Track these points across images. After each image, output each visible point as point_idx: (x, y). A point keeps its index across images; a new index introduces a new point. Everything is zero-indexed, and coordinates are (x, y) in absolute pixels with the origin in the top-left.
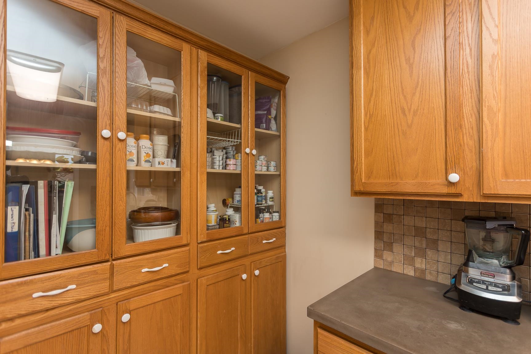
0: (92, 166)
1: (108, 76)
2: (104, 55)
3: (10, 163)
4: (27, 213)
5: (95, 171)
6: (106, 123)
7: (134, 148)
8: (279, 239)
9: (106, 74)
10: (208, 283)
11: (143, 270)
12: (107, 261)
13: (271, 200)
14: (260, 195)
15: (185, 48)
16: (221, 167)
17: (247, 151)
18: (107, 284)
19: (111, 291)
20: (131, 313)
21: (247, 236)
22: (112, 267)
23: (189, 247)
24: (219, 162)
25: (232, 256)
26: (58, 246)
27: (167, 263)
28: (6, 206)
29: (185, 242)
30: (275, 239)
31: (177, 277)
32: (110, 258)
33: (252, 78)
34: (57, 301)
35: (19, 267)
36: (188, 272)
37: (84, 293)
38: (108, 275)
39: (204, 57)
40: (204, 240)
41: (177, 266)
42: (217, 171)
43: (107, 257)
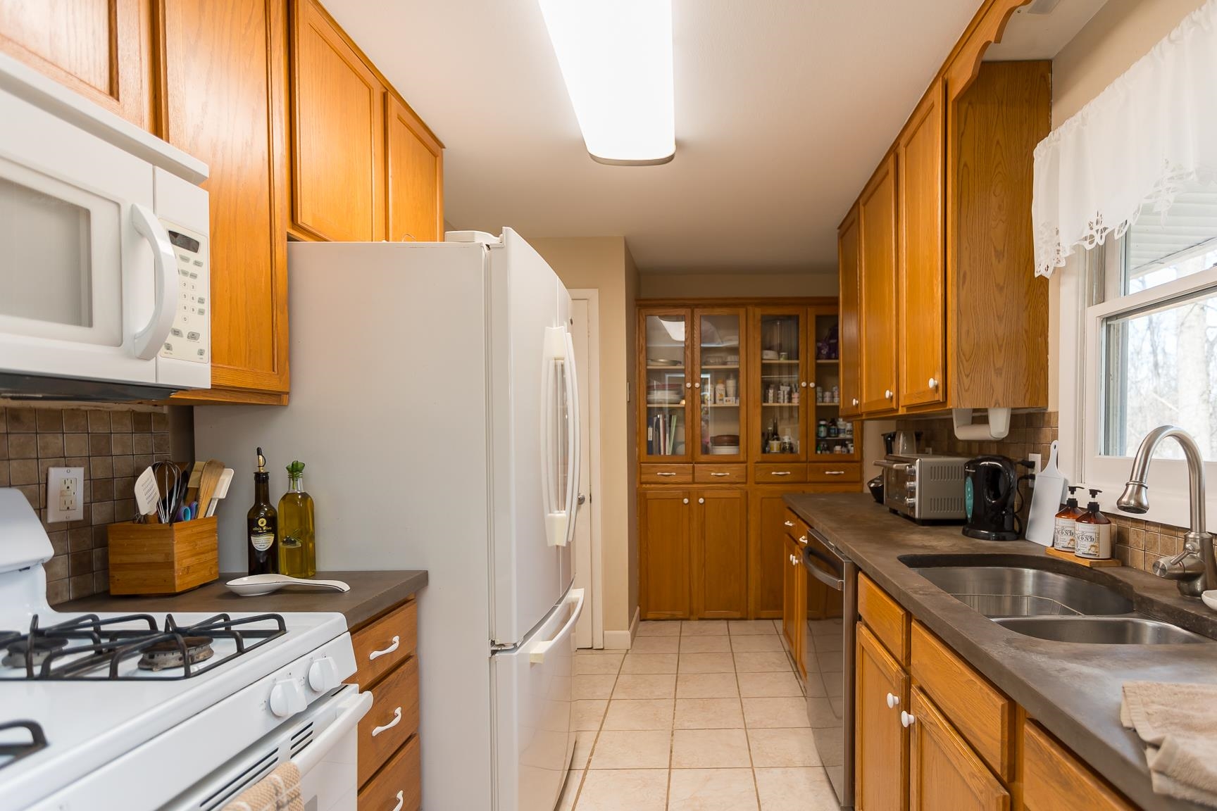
1: (690, 349)
2: (688, 337)
3: (649, 406)
4: (656, 432)
5: (684, 408)
6: (689, 378)
8: (850, 473)
10: (763, 496)
11: (712, 474)
12: (691, 463)
13: (848, 433)
14: (833, 427)
15: (742, 311)
16: (786, 401)
17: (804, 384)
18: (691, 477)
19: (694, 482)
20: (704, 499)
21: (805, 464)
22: (693, 467)
23: (745, 465)
24: (784, 397)
25: (788, 479)
26: (669, 451)
27: (727, 473)
28: (648, 427)
29: (742, 459)
30: (843, 472)
31: (738, 485)
32: (692, 460)
33: (812, 313)
34: (667, 480)
35: (652, 458)
36: (746, 483)
37: (679, 480)
38: (691, 472)
39: (758, 312)
40: (759, 460)
41: (736, 477)
42: (782, 404)
43: (691, 461)
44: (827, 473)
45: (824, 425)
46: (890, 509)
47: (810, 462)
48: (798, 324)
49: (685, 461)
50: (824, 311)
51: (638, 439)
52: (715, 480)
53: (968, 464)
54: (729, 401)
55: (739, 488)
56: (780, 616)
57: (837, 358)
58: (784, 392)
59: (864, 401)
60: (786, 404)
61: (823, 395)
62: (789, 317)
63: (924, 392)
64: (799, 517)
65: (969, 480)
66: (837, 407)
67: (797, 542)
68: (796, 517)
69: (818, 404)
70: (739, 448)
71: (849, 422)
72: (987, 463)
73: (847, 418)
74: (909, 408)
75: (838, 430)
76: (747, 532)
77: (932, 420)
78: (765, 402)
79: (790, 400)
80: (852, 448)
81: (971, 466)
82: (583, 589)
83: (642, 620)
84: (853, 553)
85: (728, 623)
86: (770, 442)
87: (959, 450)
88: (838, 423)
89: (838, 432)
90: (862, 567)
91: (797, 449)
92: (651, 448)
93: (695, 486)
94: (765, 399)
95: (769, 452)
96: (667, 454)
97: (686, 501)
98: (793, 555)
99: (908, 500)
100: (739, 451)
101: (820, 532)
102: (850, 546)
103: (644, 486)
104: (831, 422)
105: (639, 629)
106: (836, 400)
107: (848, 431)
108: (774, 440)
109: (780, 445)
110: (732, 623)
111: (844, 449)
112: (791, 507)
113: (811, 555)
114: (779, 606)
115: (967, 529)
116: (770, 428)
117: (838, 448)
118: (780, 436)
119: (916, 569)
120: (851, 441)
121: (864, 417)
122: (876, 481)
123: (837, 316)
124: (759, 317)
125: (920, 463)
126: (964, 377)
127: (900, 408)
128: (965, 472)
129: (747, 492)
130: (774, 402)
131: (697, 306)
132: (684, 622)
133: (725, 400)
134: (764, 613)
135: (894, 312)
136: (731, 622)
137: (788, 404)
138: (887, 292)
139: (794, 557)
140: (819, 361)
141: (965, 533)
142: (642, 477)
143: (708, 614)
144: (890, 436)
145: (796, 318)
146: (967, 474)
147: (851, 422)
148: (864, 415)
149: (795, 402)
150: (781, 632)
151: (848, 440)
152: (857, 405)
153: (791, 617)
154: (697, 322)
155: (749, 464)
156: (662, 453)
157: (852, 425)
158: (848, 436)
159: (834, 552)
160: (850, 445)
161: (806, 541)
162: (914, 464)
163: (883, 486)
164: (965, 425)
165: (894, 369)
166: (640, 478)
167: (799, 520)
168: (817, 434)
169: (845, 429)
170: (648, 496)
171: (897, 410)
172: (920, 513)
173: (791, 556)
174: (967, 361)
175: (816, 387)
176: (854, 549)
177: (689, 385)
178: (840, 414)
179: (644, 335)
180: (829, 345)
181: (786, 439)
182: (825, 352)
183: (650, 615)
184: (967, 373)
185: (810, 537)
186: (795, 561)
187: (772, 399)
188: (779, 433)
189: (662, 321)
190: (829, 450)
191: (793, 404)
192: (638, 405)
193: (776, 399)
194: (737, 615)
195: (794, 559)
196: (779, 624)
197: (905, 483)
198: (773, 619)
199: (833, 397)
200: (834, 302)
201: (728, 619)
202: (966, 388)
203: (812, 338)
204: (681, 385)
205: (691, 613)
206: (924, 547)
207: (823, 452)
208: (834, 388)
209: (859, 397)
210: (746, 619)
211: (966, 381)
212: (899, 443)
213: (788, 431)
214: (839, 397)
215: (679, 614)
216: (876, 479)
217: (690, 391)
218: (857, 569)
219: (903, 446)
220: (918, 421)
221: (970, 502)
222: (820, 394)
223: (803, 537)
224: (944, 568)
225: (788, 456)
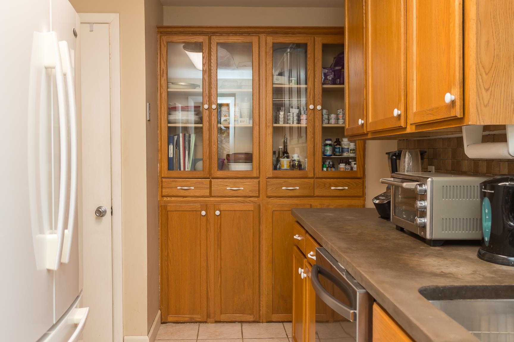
0: (201, 125)
1: (207, 73)
2: (205, 62)
3: (170, 125)
4: (176, 149)
5: (202, 128)
6: (207, 101)
7: (227, 113)
8: (353, 189)
9: (206, 73)
10: (274, 209)
11: (228, 188)
12: (209, 178)
13: (352, 152)
14: (338, 146)
15: (254, 39)
16: (295, 122)
17: (311, 107)
18: (208, 191)
19: (211, 196)
20: (220, 211)
21: (313, 180)
22: (211, 182)
23: (258, 180)
24: (293, 118)
25: (297, 194)
26: (188, 167)
27: (243, 187)
28: (168, 145)
29: (255, 175)
30: (347, 188)
31: (251, 199)
32: (210, 177)
33: (319, 41)
34: (187, 193)
35: (173, 173)
36: (258, 197)
37: (198, 193)
38: (208, 186)
39: (270, 40)
40: (271, 176)
41: (250, 191)
42: (291, 125)
43: (208, 176)
44: (332, 188)
45: (330, 145)
46: (397, 226)
47: (317, 178)
48: (306, 52)
49: (202, 176)
50: (330, 40)
51: (160, 155)
52: (231, 193)
53: (484, 184)
54: (244, 122)
55: (252, 202)
56: (289, 320)
57: (343, 84)
58: (293, 114)
59: (370, 120)
60: (295, 125)
61: (328, 117)
62: (298, 45)
63: (437, 108)
64: (307, 232)
65: (486, 201)
66: (343, 128)
67: (305, 256)
68: (304, 231)
69: (325, 125)
70: (252, 165)
71: (351, 142)
72: (507, 183)
73: (352, 138)
74: (418, 125)
75: (342, 148)
76: (260, 242)
77: (435, 140)
78: (276, 123)
79: (299, 121)
80: (355, 166)
81: (488, 187)
82: (88, 308)
83: (163, 322)
84: (367, 282)
85: (242, 326)
86: (281, 159)
87: (465, 169)
88: (342, 143)
89: (343, 150)
90: (375, 298)
91: (305, 166)
92: (172, 164)
93: (212, 199)
94: (276, 120)
95: (280, 168)
96: (186, 170)
97: (203, 213)
98: (302, 268)
99: (419, 221)
100: (253, 168)
101: (329, 251)
102: (363, 273)
103: (165, 199)
104: (335, 142)
105: (159, 333)
106: (341, 121)
107: (351, 150)
108: (284, 158)
109: (290, 162)
110: (246, 326)
111: (348, 167)
112: (299, 221)
113: (319, 275)
114: (289, 310)
115: (484, 252)
116: (281, 147)
117: (342, 166)
118: (290, 155)
119: (438, 303)
120: (354, 159)
121: (369, 136)
122: (381, 198)
123: (342, 46)
124: (271, 46)
125: (432, 182)
126: (484, 91)
127: (408, 127)
128: (481, 191)
129: (259, 205)
130: (284, 123)
131: (214, 33)
132: (201, 325)
133: (239, 121)
134: (275, 317)
135: (402, 30)
136: (244, 324)
137: (297, 125)
138: (395, 11)
139: (303, 270)
140: (325, 86)
141: (481, 256)
142: (163, 190)
143: (223, 317)
144: (395, 154)
145: (304, 46)
146: (483, 195)
147: (354, 141)
148: (369, 135)
149: (304, 124)
150: (290, 336)
151: (351, 158)
152: (363, 125)
153: (299, 319)
154: (214, 47)
155: (261, 179)
156: (182, 169)
157: (355, 145)
158: (352, 155)
159: (345, 277)
160: (353, 163)
161: (314, 258)
162: (425, 183)
163: (389, 203)
164: (475, 143)
165: (402, 87)
166: (162, 191)
167: (307, 235)
168: (324, 153)
169: (348, 148)
170: (169, 209)
171: (405, 128)
172: (431, 233)
173: (300, 269)
174: (486, 74)
175: (322, 109)
176: (368, 277)
177: (206, 106)
178: (346, 134)
179: (165, 60)
180: (334, 71)
181: (296, 157)
182: (331, 79)
183: (170, 319)
184: (487, 87)
185: (317, 255)
186: (303, 275)
187: (282, 119)
188: (289, 151)
189: (187, 52)
190: (334, 167)
191: (302, 125)
192: (159, 125)
193: (286, 121)
194: (251, 318)
195: (303, 273)
196: (288, 326)
197: (415, 202)
198: (283, 322)
199: (337, 119)
200: (340, 31)
201: (241, 322)
202: (486, 103)
203: (319, 64)
204: (200, 107)
205: (208, 316)
206: (443, 275)
207: (329, 169)
208: (339, 111)
209: (365, 117)
210: (258, 322)
211: (486, 96)
212: (404, 162)
213: (297, 150)
214: (344, 119)
215: (198, 317)
216: (381, 195)
217: (207, 112)
218: (370, 300)
219: (409, 164)
220: (419, 141)
221: (487, 224)
222: (326, 116)
223: (312, 253)
224: (468, 300)
225: (297, 173)
